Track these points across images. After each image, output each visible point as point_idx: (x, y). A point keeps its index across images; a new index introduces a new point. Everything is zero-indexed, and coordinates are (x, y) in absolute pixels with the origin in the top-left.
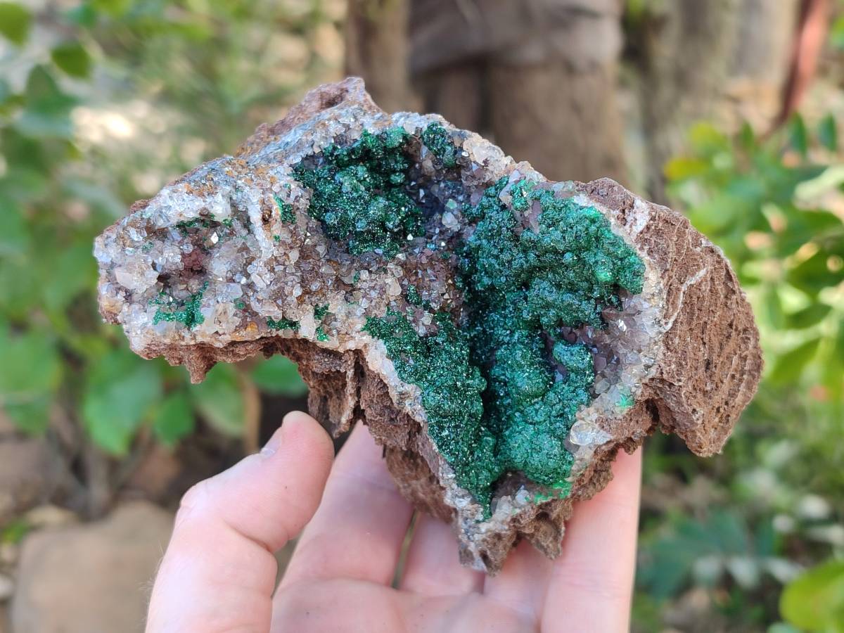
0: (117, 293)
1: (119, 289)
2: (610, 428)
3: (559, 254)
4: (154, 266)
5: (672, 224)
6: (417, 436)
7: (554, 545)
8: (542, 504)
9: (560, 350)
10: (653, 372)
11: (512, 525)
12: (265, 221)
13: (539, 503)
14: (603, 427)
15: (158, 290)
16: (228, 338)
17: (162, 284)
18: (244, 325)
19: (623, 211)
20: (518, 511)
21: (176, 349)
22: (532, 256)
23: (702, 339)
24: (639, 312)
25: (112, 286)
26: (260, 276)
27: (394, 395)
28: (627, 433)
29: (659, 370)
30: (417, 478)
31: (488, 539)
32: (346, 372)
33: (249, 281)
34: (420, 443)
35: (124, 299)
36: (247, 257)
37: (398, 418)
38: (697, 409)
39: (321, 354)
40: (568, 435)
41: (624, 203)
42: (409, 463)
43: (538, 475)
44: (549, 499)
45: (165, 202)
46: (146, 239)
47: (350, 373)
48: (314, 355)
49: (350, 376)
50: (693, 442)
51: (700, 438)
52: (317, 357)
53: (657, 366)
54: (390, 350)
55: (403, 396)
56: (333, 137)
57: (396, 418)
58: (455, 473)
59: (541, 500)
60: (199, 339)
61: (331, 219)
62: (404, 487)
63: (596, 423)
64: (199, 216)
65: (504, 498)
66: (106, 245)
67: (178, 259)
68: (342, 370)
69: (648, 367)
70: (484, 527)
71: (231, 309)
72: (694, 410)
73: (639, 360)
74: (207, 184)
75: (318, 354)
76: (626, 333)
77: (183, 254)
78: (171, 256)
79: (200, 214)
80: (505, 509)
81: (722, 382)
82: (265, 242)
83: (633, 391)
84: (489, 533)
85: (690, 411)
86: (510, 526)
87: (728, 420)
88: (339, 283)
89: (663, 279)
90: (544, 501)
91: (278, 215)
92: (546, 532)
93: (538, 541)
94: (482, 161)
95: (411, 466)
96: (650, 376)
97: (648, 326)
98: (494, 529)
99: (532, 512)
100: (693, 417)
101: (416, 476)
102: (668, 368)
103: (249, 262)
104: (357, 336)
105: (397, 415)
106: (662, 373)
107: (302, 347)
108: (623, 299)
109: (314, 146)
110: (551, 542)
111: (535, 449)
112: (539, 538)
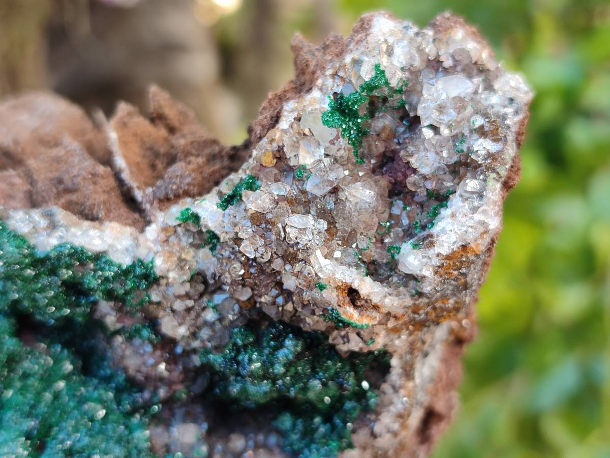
1: (455, 66)
4: (434, 129)
15: (410, 105)
17: (409, 115)
21: (337, 56)
25: (466, 61)
26: (301, 229)
39: (186, 188)
45: (484, 212)
46: (470, 151)
48: (193, 180)
52: (188, 180)
54: (109, 263)
64: (431, 231)
71: (306, 160)
74: (456, 273)
75: (189, 184)
77: (415, 171)
78: (425, 158)
79: (431, 236)
82: (330, 270)
91: (345, 311)
103: (331, 230)
107: (210, 179)
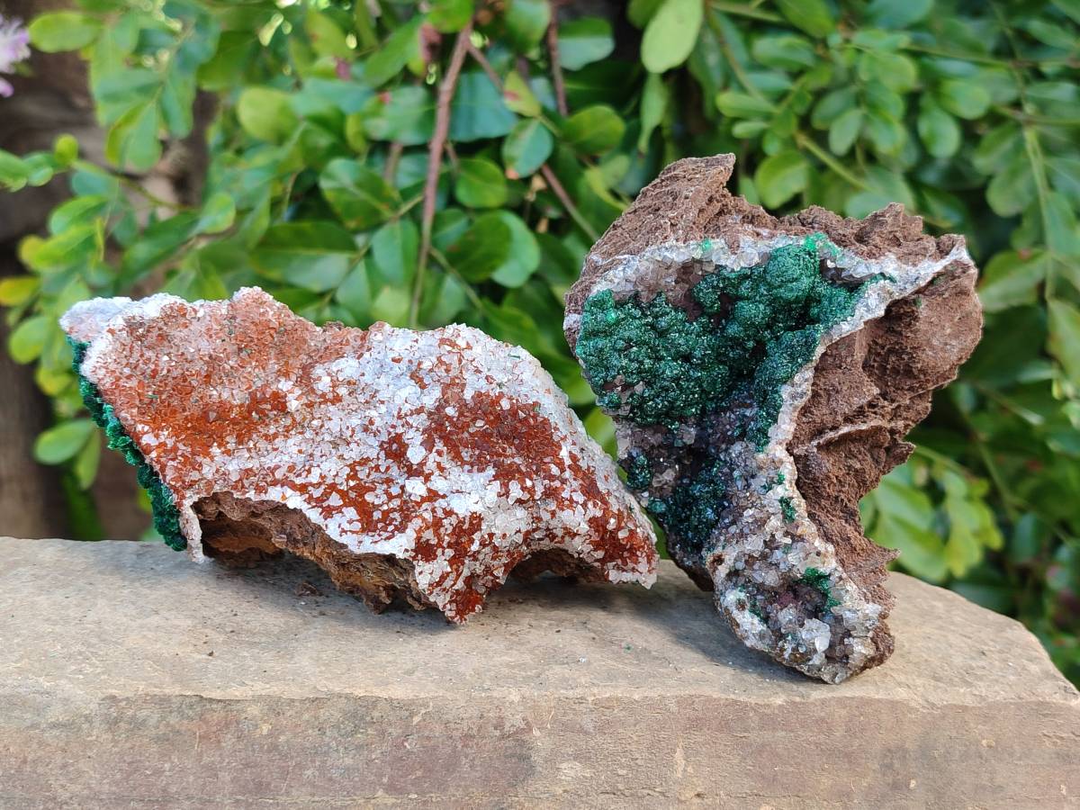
0: (850, 645)
4: (802, 625)
8: (839, 246)
11: (878, 255)
13: (840, 249)
16: (819, 543)
17: (819, 614)
20: (858, 259)
27: (801, 403)
30: (929, 343)
31: (911, 263)
32: (816, 446)
33: (767, 550)
36: (751, 561)
40: (758, 265)
44: (832, 244)
47: (815, 443)
48: (819, 477)
49: (818, 442)
55: (795, 396)
59: (837, 249)
60: (835, 564)
63: (737, 254)
64: (748, 611)
65: (855, 275)
67: (786, 610)
68: (816, 449)
70: (896, 273)
80: (863, 269)
82: (733, 554)
83: (694, 246)
84: (903, 266)
86: (880, 256)
98: (895, 265)
99: (854, 248)
104: (772, 454)
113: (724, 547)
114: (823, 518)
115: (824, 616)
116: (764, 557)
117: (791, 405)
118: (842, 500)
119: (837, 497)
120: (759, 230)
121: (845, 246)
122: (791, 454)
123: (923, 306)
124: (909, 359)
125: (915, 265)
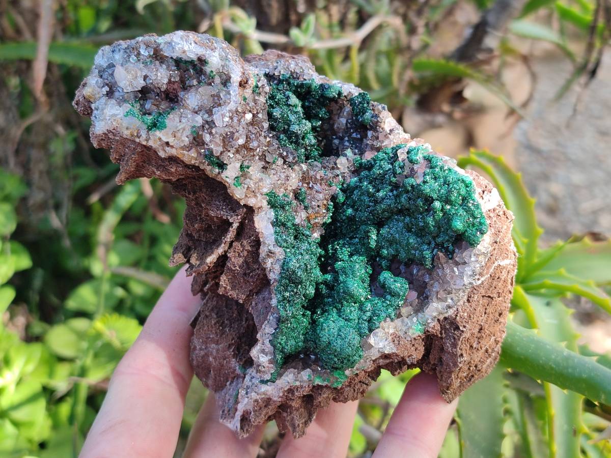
0: (103, 86)
1: (107, 84)
2: (399, 344)
3: (429, 200)
4: (145, 77)
5: (507, 218)
6: (254, 296)
7: (302, 427)
8: (318, 385)
9: (386, 276)
10: (451, 312)
11: (286, 394)
12: (241, 85)
13: (316, 383)
14: (394, 341)
16: (173, 152)
17: (140, 96)
18: (188, 148)
19: (483, 192)
20: (298, 383)
22: (403, 199)
23: (486, 309)
24: (465, 263)
26: (222, 117)
27: (263, 251)
28: (407, 353)
29: (456, 313)
30: (217, 343)
31: (260, 401)
32: (233, 223)
33: (209, 119)
34: (253, 303)
35: (106, 93)
36: (217, 101)
37: (251, 274)
38: (464, 355)
40: (368, 336)
41: (486, 187)
42: (219, 328)
43: (333, 357)
44: (324, 384)
45: (176, 39)
46: (150, 57)
47: (235, 225)
48: (215, 201)
49: (234, 227)
50: (445, 382)
51: (452, 380)
53: (455, 309)
54: (276, 218)
55: (270, 253)
56: (291, 71)
57: (250, 273)
58: (275, 329)
59: (318, 382)
60: (151, 143)
61: (277, 113)
62: (201, 349)
63: (391, 335)
64: (196, 59)
65: (292, 370)
66: (113, 52)
67: (166, 81)
68: (231, 221)
69: (449, 307)
70: (264, 388)
71: (188, 132)
72: (462, 355)
73: (445, 300)
75: (222, 200)
76: (448, 275)
77: (170, 80)
78: (162, 76)
79: (198, 58)
80: (289, 378)
81: (481, 348)
82: (234, 97)
83: (429, 321)
84: (263, 396)
85: (459, 354)
86: (284, 394)
87: (470, 380)
88: (263, 158)
89: (492, 246)
90: (320, 384)
91: (253, 84)
92: (301, 415)
93: (293, 419)
94: (389, 129)
95: (218, 331)
96: (446, 315)
97: (467, 275)
98: (269, 393)
99: (307, 390)
100: (459, 359)
101: (218, 341)
102: (462, 314)
103: (217, 106)
104: (259, 197)
105: (251, 272)
106: (456, 316)
107: (208, 193)
108: (457, 251)
109: (276, 70)
110: (302, 424)
111: (340, 335)
112: (295, 417)
113: (245, 99)
114: (189, 171)
115: (136, 97)
116: (210, 112)
117: (269, 245)
118: (189, 193)
119: (195, 193)
120: (388, 361)
121: (314, 387)
122: (245, 206)
123: (237, 368)
124: (223, 322)
125: (256, 401)
